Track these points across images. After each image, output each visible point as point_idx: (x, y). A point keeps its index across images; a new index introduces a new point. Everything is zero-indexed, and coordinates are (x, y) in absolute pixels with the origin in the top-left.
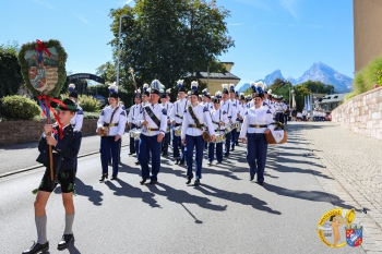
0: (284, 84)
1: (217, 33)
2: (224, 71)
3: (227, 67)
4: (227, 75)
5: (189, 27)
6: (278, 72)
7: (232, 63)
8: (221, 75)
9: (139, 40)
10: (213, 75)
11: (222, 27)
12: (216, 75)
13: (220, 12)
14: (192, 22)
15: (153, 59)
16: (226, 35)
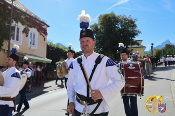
0: (171, 46)
1: (133, 28)
2: (138, 44)
3: (139, 42)
4: (140, 46)
5: (121, 28)
6: (168, 41)
7: (142, 40)
8: (137, 46)
9: (101, 36)
10: (133, 46)
11: (135, 26)
12: (135, 46)
13: (133, 20)
14: (121, 26)
15: (107, 43)
16: (137, 29)
